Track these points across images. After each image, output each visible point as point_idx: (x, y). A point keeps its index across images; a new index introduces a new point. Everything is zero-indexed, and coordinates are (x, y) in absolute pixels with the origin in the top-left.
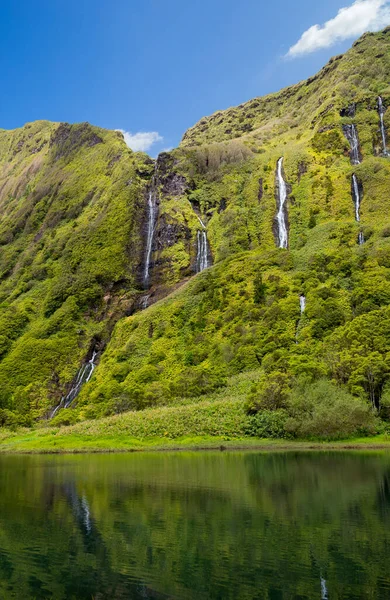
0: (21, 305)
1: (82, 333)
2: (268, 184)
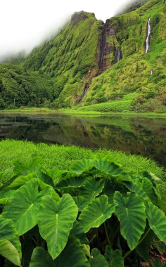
0: (66, 74)
1: (83, 82)
2: (144, 28)
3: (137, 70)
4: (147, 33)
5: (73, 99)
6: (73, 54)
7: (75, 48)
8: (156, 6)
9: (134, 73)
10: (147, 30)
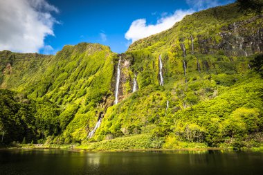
0: (77, 102)
1: (96, 112)
2: (157, 63)
3: (154, 101)
4: (159, 67)
5: (84, 131)
6: (86, 81)
7: (89, 76)
8: (164, 47)
9: (151, 103)
10: (159, 64)
